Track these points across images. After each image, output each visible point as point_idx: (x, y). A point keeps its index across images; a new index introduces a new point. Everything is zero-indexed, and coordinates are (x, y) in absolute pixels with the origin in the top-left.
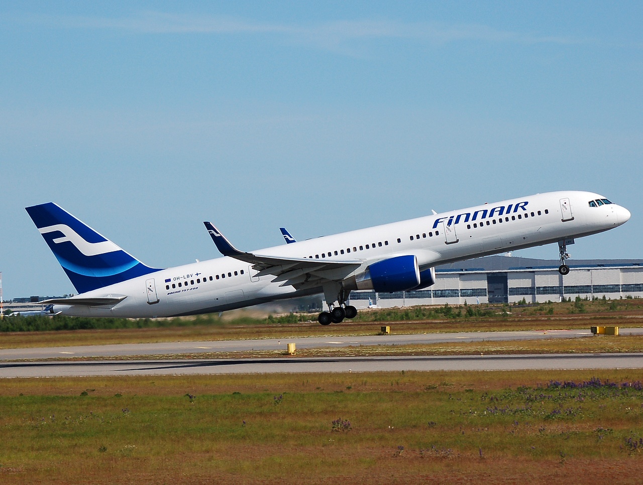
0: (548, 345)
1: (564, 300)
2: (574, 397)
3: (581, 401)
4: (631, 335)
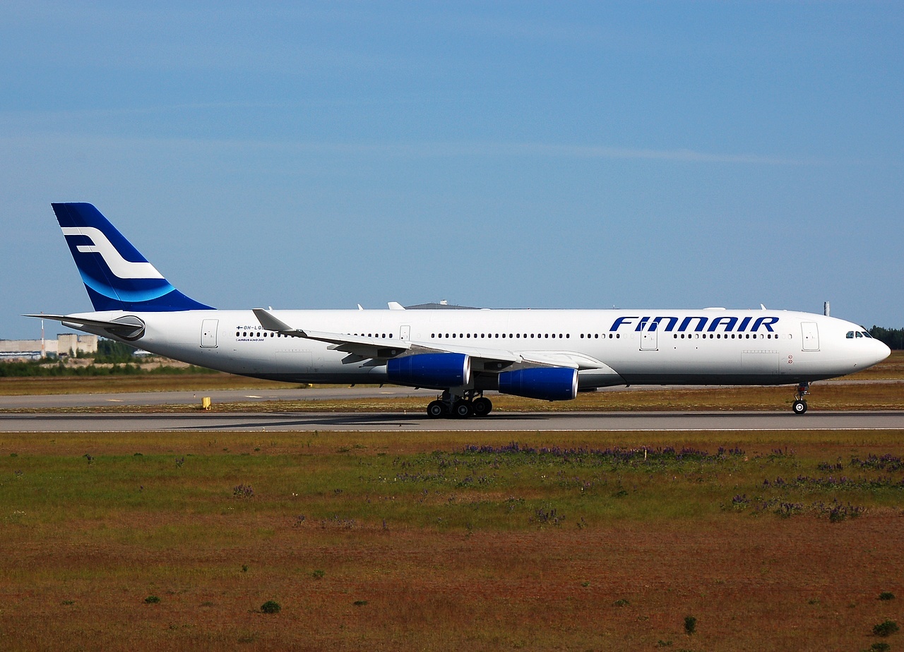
2: (489, 463)
3: (497, 468)
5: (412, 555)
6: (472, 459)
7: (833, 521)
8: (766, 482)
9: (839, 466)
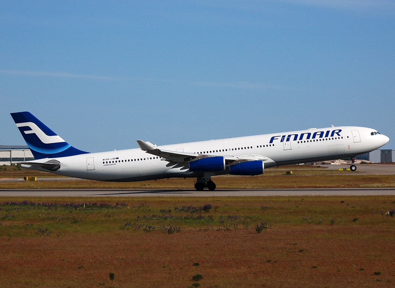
0: (4, 185)
1: (11, 164)
2: (16, 209)
3: (19, 211)
4: (42, 181)
6: (7, 207)
7: (169, 234)
8: (139, 217)
9: (170, 211)
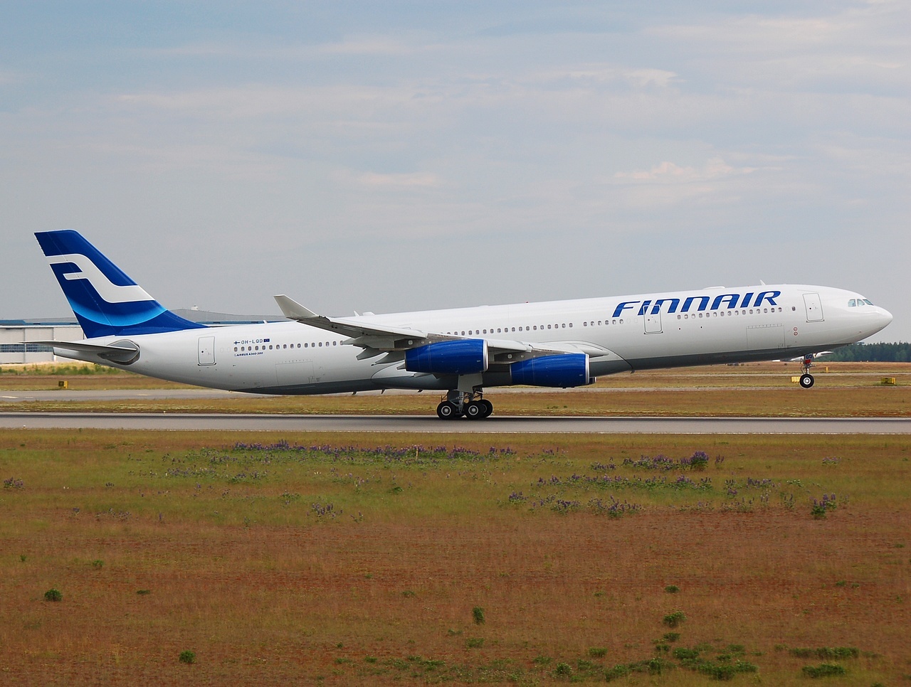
2: (260, 460)
3: (268, 465)
5: (191, 547)
6: (240, 456)
7: (611, 519)
8: (541, 481)
9: (612, 467)
